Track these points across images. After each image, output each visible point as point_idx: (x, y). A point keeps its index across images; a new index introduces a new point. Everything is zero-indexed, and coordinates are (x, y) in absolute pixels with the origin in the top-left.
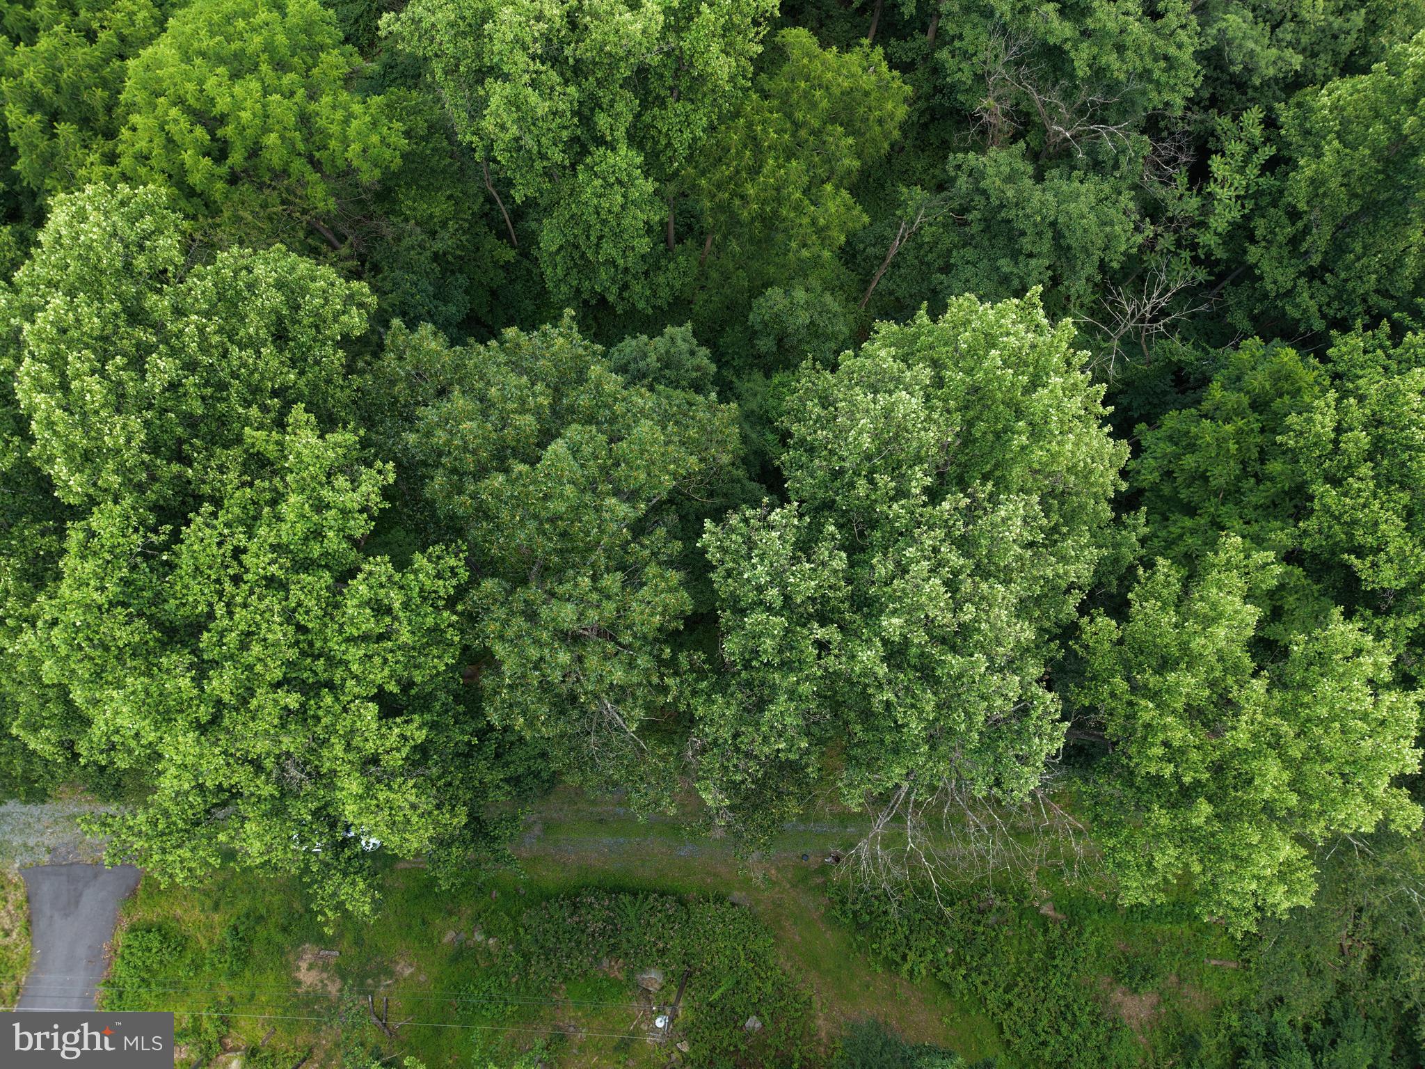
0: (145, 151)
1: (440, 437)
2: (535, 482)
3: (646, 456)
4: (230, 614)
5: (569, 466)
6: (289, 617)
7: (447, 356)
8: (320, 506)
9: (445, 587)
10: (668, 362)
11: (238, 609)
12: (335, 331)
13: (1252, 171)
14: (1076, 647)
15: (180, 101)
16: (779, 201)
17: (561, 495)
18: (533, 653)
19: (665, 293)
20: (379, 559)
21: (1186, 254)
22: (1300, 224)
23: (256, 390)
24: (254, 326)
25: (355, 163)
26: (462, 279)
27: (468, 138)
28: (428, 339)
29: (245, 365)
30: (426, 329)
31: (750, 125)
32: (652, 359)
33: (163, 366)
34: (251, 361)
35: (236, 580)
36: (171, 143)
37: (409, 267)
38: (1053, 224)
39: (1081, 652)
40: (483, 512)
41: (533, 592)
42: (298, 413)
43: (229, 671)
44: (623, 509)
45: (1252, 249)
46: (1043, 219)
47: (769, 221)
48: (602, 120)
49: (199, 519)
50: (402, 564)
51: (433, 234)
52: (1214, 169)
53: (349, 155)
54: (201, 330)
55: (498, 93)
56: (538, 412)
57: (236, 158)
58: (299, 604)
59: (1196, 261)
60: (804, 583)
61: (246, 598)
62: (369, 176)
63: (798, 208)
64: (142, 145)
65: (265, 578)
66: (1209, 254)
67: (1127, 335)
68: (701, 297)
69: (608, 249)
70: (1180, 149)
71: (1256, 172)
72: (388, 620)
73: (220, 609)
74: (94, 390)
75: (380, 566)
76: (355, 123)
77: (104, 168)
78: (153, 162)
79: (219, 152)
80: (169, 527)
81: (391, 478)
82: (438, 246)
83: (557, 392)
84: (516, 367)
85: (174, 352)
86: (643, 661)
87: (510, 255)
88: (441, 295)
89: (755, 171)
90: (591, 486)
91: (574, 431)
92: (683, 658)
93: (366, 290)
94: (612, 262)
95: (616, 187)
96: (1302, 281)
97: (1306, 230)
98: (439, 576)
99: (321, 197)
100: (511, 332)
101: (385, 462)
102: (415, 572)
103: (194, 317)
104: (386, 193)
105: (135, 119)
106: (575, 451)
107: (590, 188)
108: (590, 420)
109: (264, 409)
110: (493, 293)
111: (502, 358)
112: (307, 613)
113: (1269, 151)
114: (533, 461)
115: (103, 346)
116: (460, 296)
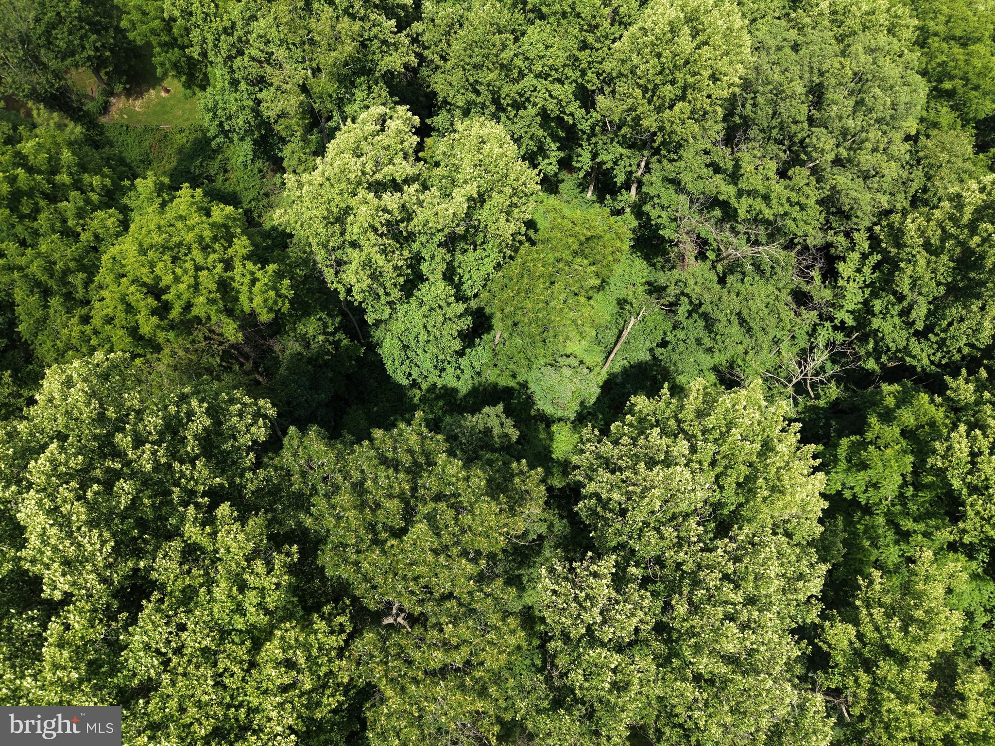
0: (111, 315)
2: (402, 551)
3: (486, 524)
4: (173, 683)
6: (218, 680)
8: (244, 588)
9: (337, 641)
11: (180, 677)
12: (247, 439)
13: (867, 270)
14: (821, 644)
15: (137, 280)
17: (424, 561)
20: (288, 625)
21: (828, 324)
22: (905, 303)
23: (192, 493)
24: (191, 445)
25: (258, 311)
26: (328, 373)
27: (334, 286)
29: (183, 475)
33: (125, 488)
34: (188, 472)
35: (178, 651)
36: (130, 309)
38: (739, 314)
39: (825, 647)
42: (224, 509)
45: (874, 320)
46: (731, 311)
48: (424, 267)
49: (150, 605)
52: (841, 270)
53: (254, 305)
54: (154, 453)
56: (402, 496)
57: (175, 313)
58: (226, 670)
59: (835, 328)
61: (186, 668)
62: (266, 317)
64: (109, 311)
65: (201, 650)
66: (843, 322)
67: (798, 383)
70: (815, 259)
71: (870, 271)
72: (294, 673)
73: (166, 678)
75: (291, 632)
76: (258, 284)
77: (80, 327)
78: (116, 321)
79: (162, 311)
80: (126, 614)
81: (296, 557)
84: (382, 457)
85: (133, 475)
87: (359, 351)
88: (313, 385)
91: (429, 508)
93: (269, 405)
95: (438, 310)
96: (913, 339)
97: (911, 307)
98: (332, 632)
100: (378, 433)
101: (291, 545)
102: (316, 632)
103: (148, 446)
105: (105, 293)
106: (431, 524)
108: (440, 497)
109: (198, 506)
110: (348, 377)
111: (372, 453)
112: (232, 676)
113: (877, 257)
114: (400, 535)
115: (84, 477)
116: (326, 385)
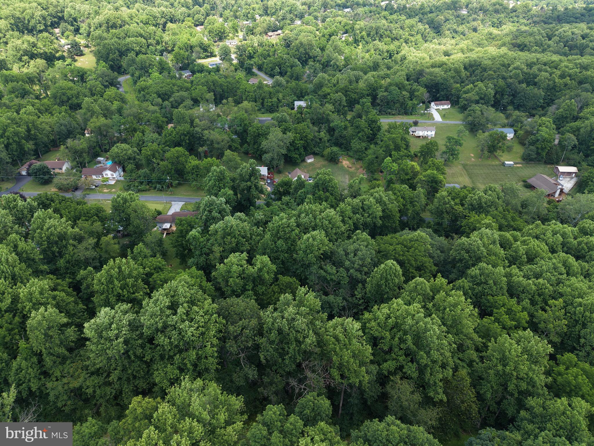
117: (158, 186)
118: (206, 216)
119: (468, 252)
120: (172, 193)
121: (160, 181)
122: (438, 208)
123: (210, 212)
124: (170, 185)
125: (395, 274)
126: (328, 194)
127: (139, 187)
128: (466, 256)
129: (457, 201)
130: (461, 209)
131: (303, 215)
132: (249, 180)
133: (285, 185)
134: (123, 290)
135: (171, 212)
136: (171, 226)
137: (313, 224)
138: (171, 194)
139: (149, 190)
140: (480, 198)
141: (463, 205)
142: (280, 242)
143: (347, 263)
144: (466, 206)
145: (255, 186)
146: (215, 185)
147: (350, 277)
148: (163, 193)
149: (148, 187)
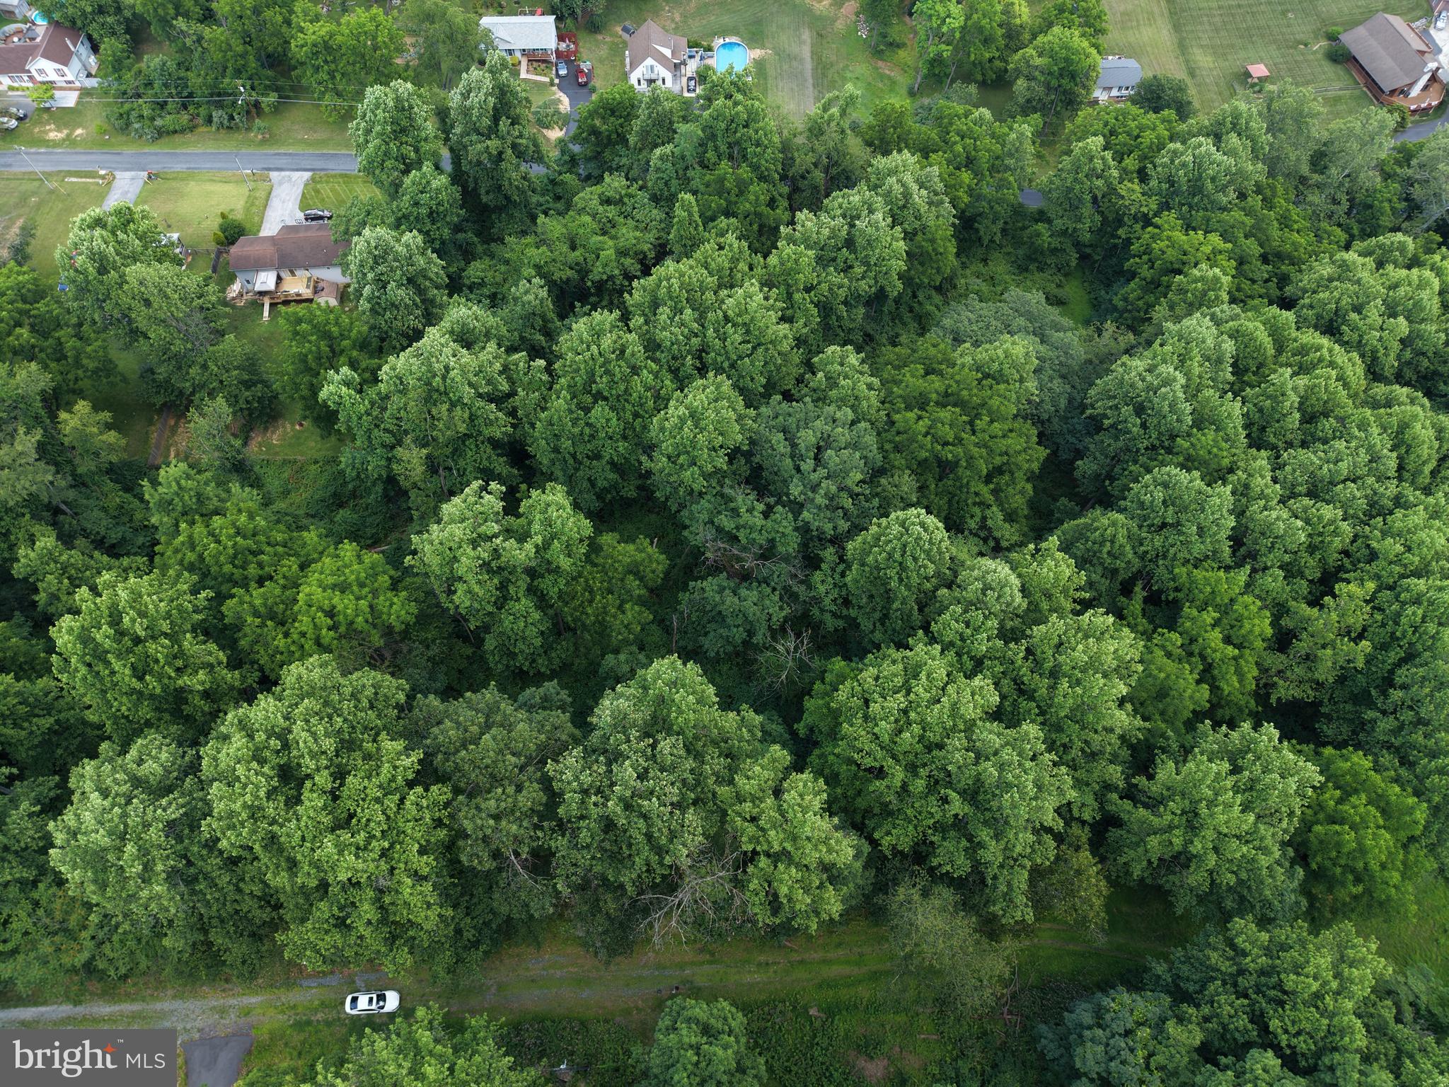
1: (441, 738)
2: (478, 752)
3: (523, 737)
5: (492, 744)
6: (384, 813)
7: (442, 707)
8: (395, 768)
9: (443, 798)
10: (545, 699)
12: (393, 702)
15: (321, 609)
16: (606, 613)
17: (489, 757)
18: (479, 822)
19: (557, 661)
20: (418, 787)
23: (366, 728)
24: (365, 703)
25: (394, 624)
26: (444, 668)
27: (447, 605)
28: (434, 701)
30: (431, 697)
31: (587, 581)
32: (538, 699)
37: (416, 666)
40: (457, 768)
41: (479, 800)
42: (383, 735)
43: (363, 834)
44: (513, 759)
46: (735, 609)
47: (602, 623)
48: (512, 590)
50: (427, 790)
51: (428, 647)
53: (391, 621)
55: (460, 588)
56: (479, 725)
57: (342, 629)
60: (586, 778)
62: (398, 627)
63: (615, 616)
65: (375, 798)
68: (577, 661)
69: (520, 645)
73: (359, 811)
74: (320, 730)
75: (418, 790)
76: (394, 606)
79: (336, 627)
80: (339, 781)
81: (422, 756)
82: (430, 653)
83: (488, 717)
84: (471, 708)
85: (340, 716)
86: (525, 824)
87: (469, 651)
88: (432, 678)
89: (591, 602)
90: (501, 752)
91: (494, 731)
92: (545, 824)
93: (402, 682)
94: (522, 652)
95: (521, 618)
98: (440, 795)
99: (377, 640)
100: (468, 694)
101: (419, 749)
102: (432, 793)
103: (345, 702)
104: (405, 634)
106: (494, 738)
107: (507, 621)
108: (502, 725)
109: (370, 735)
110: (460, 671)
111: (464, 706)
112: (391, 810)
114: (477, 744)
116: (441, 677)
117: (217, 114)
118: (369, 300)
119: (1140, 410)
120: (270, 139)
121: (219, 97)
122: (1069, 190)
123: (382, 284)
124: (255, 109)
125: (928, 553)
126: (744, 172)
127: (159, 122)
128: (1134, 424)
129: (1131, 163)
130: (1137, 196)
131: (664, 313)
132: (493, 131)
133: (613, 112)
134: (141, 678)
135: (270, 229)
136: (279, 279)
137: (695, 341)
138: (264, 142)
139: (192, 129)
140: (1198, 163)
141: (1143, 176)
142: (600, 412)
143: (796, 490)
144: (1153, 183)
145: (514, 146)
146: (387, 154)
147: (804, 530)
148: (238, 136)
149: (185, 118)
